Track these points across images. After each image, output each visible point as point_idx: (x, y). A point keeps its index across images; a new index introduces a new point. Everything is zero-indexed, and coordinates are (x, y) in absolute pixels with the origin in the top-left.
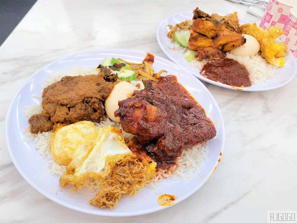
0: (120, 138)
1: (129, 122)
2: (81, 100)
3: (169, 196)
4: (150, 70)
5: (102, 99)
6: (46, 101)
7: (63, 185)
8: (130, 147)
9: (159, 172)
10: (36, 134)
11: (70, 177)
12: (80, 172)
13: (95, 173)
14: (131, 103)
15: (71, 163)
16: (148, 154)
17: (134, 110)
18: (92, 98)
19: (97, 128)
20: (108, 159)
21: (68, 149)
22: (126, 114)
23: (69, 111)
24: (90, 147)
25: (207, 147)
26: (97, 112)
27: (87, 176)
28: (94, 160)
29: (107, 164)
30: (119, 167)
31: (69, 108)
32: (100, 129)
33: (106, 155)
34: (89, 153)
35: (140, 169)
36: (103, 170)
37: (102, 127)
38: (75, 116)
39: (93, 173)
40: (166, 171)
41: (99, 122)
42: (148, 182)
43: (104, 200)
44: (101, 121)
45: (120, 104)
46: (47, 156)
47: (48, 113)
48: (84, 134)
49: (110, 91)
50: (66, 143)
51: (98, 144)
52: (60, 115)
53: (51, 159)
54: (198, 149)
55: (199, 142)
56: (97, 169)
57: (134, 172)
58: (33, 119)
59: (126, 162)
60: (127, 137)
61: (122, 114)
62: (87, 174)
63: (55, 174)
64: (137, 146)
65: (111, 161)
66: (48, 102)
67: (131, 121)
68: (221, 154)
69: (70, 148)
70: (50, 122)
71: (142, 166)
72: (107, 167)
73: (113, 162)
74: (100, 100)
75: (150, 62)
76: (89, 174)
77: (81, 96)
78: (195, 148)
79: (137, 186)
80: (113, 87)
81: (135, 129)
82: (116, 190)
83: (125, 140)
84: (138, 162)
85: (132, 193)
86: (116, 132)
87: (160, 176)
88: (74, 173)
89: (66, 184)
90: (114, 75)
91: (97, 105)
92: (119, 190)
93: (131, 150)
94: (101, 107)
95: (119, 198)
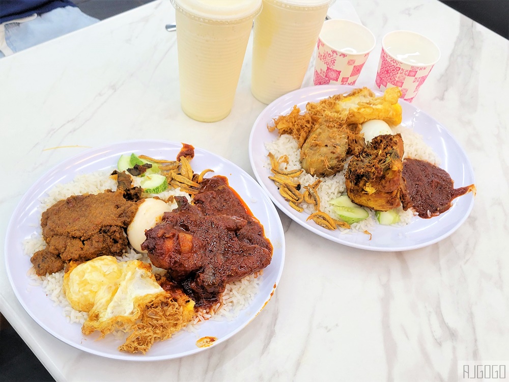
0: (150, 274)
1: (159, 256)
2: (98, 230)
3: (210, 338)
4: (187, 172)
5: (123, 225)
6: (52, 233)
7: (87, 333)
8: (162, 285)
9: (199, 313)
10: (43, 277)
11: (95, 324)
12: (106, 316)
13: (123, 317)
14: (160, 233)
15: (94, 308)
16: (185, 292)
17: (164, 241)
18: (111, 226)
19: (120, 263)
20: (137, 300)
21: (89, 292)
22: (155, 247)
23: (84, 244)
24: (114, 288)
25: (262, 278)
26: (118, 243)
27: (115, 320)
28: (120, 303)
29: (135, 306)
30: (150, 309)
31: (83, 241)
32: (124, 265)
33: (133, 296)
34: (113, 295)
35: (175, 309)
36: (132, 313)
37: (126, 262)
38: (92, 250)
39: (121, 316)
40: (208, 310)
41: (121, 256)
42: (185, 324)
43: (136, 344)
44: (124, 254)
45: (148, 234)
46: (61, 302)
47: (57, 250)
48: (106, 273)
49: (133, 215)
50: (85, 285)
51: (123, 283)
52: (73, 251)
53: (66, 306)
54: (249, 281)
55: (246, 273)
56: (125, 313)
57: (168, 314)
58: (37, 258)
59: (159, 303)
60: (158, 273)
61: (150, 247)
62: (115, 318)
63: (75, 322)
64: (171, 283)
65: (141, 302)
66: (55, 234)
67: (162, 254)
68: (275, 286)
69: (91, 291)
70: (60, 260)
71: (177, 306)
72: (136, 310)
73: (142, 304)
74: (121, 227)
75: (188, 157)
76: (116, 318)
77: (97, 225)
78: (245, 281)
79: (172, 329)
80: (137, 209)
81: (167, 263)
82: (149, 333)
83: (156, 277)
84: (172, 302)
85: (166, 337)
86: (145, 267)
87: (200, 317)
88: (98, 319)
89: (90, 332)
90: (136, 189)
91: (118, 235)
92: (151, 333)
93: (164, 289)
94: (123, 235)
95: (152, 342)
